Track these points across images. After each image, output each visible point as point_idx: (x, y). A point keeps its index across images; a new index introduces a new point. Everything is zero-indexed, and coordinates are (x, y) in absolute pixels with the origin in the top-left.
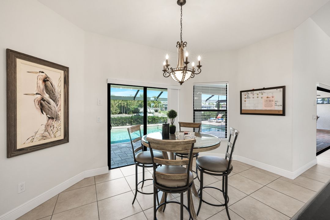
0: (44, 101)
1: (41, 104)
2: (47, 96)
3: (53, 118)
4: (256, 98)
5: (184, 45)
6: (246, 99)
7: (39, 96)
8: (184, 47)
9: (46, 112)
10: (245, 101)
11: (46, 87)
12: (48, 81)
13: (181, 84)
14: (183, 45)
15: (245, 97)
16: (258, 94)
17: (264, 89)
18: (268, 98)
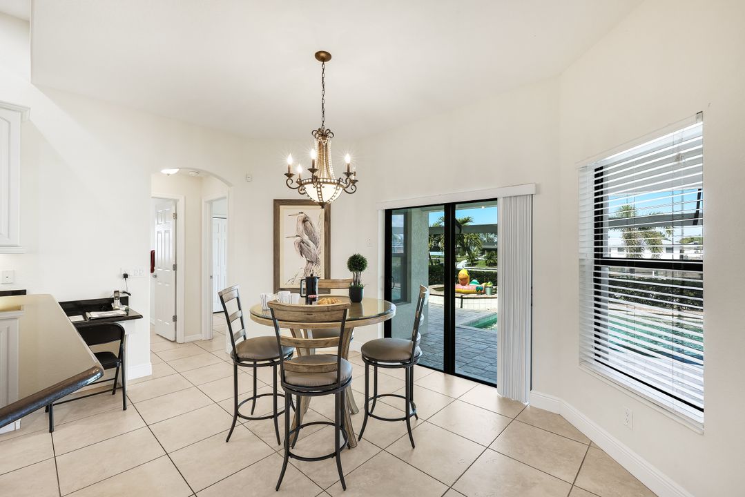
0: (303, 243)
1: (301, 246)
2: (306, 238)
3: (312, 262)
7: (299, 238)
9: (305, 255)
11: (306, 228)
12: (307, 221)
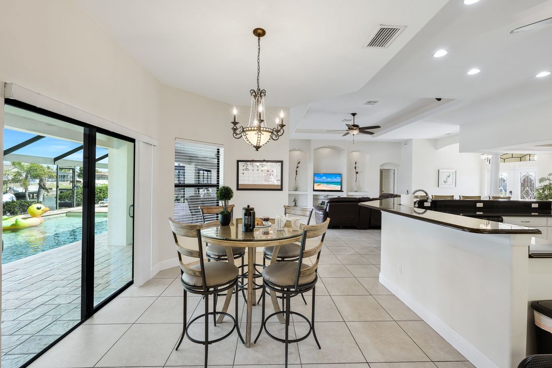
4: (255, 171)
5: (262, 94)
6: (245, 172)
8: (261, 96)
10: (243, 174)
13: (257, 150)
14: (260, 94)
15: (243, 168)
16: (258, 167)
17: (264, 161)
18: (268, 171)
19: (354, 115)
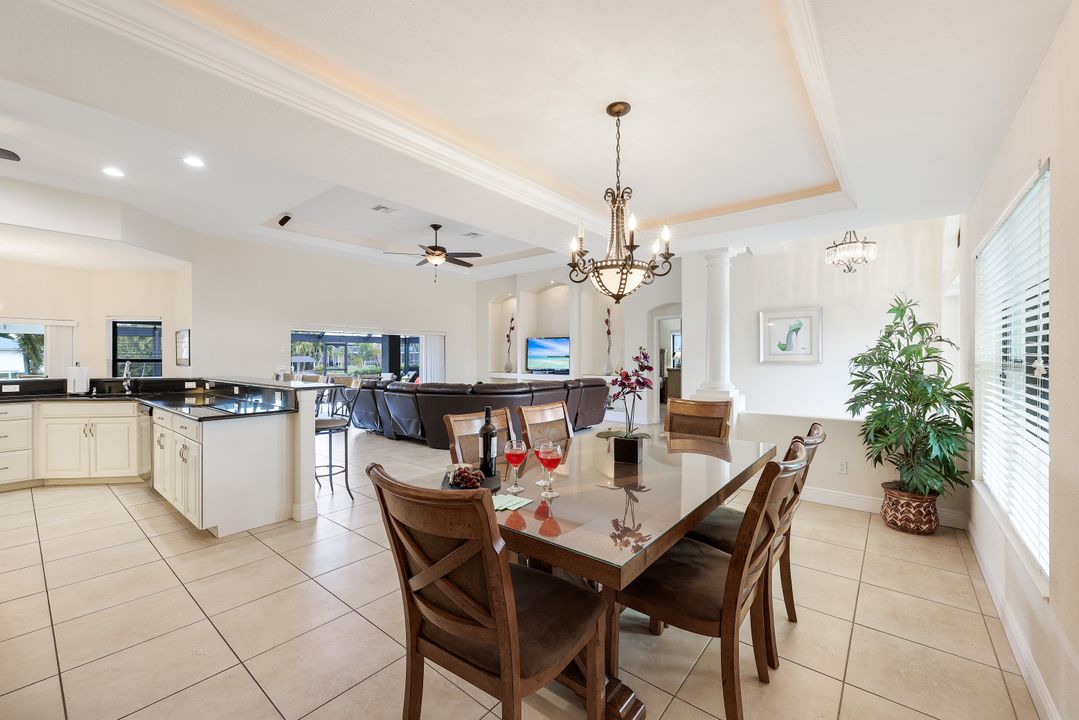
19: (436, 227)
